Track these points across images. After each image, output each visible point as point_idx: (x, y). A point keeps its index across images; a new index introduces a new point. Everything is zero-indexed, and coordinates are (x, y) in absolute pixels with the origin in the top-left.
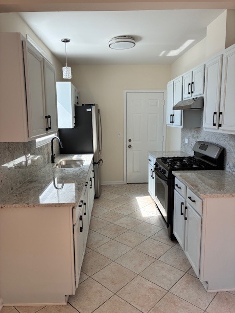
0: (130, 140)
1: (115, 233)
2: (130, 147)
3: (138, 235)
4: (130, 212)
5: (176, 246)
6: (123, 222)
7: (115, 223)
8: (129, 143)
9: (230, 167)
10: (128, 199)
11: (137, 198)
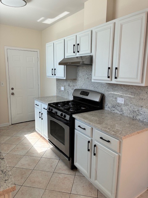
0: (12, 89)
1: (22, 178)
2: (13, 94)
3: (43, 172)
4: (26, 151)
5: (77, 173)
6: (24, 162)
7: (17, 166)
8: (12, 91)
9: (109, 107)
10: (19, 139)
11: (26, 136)
